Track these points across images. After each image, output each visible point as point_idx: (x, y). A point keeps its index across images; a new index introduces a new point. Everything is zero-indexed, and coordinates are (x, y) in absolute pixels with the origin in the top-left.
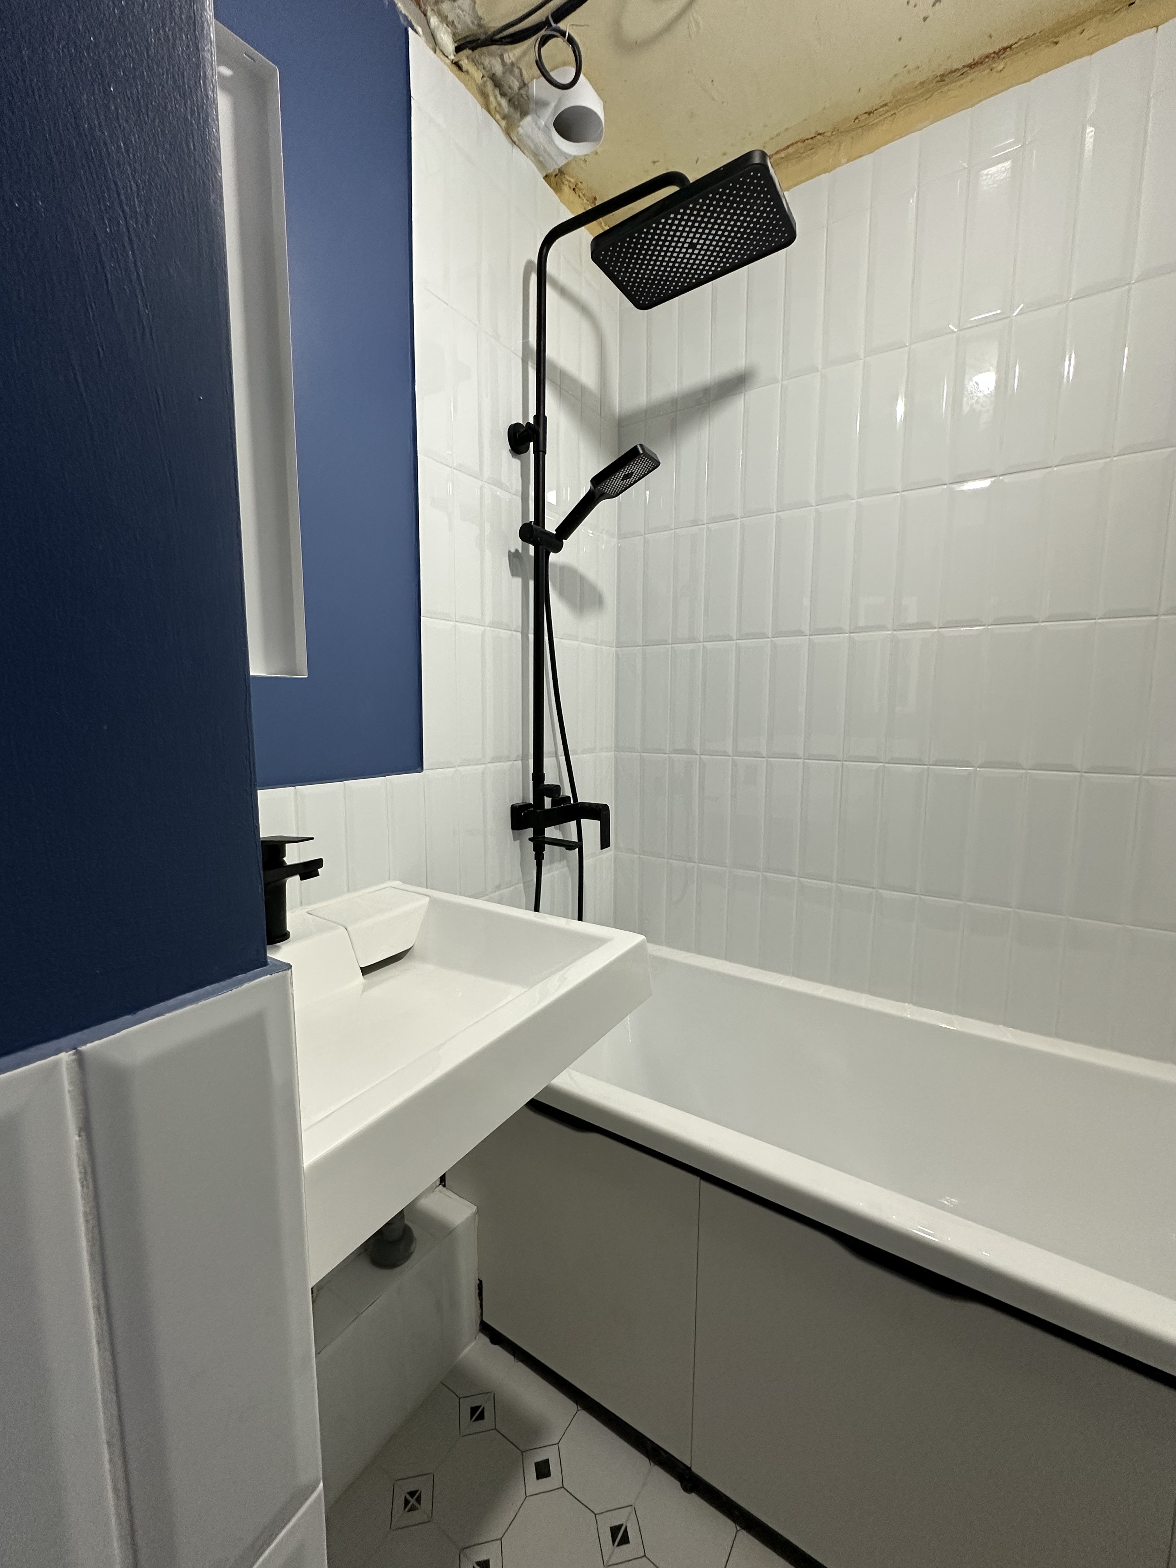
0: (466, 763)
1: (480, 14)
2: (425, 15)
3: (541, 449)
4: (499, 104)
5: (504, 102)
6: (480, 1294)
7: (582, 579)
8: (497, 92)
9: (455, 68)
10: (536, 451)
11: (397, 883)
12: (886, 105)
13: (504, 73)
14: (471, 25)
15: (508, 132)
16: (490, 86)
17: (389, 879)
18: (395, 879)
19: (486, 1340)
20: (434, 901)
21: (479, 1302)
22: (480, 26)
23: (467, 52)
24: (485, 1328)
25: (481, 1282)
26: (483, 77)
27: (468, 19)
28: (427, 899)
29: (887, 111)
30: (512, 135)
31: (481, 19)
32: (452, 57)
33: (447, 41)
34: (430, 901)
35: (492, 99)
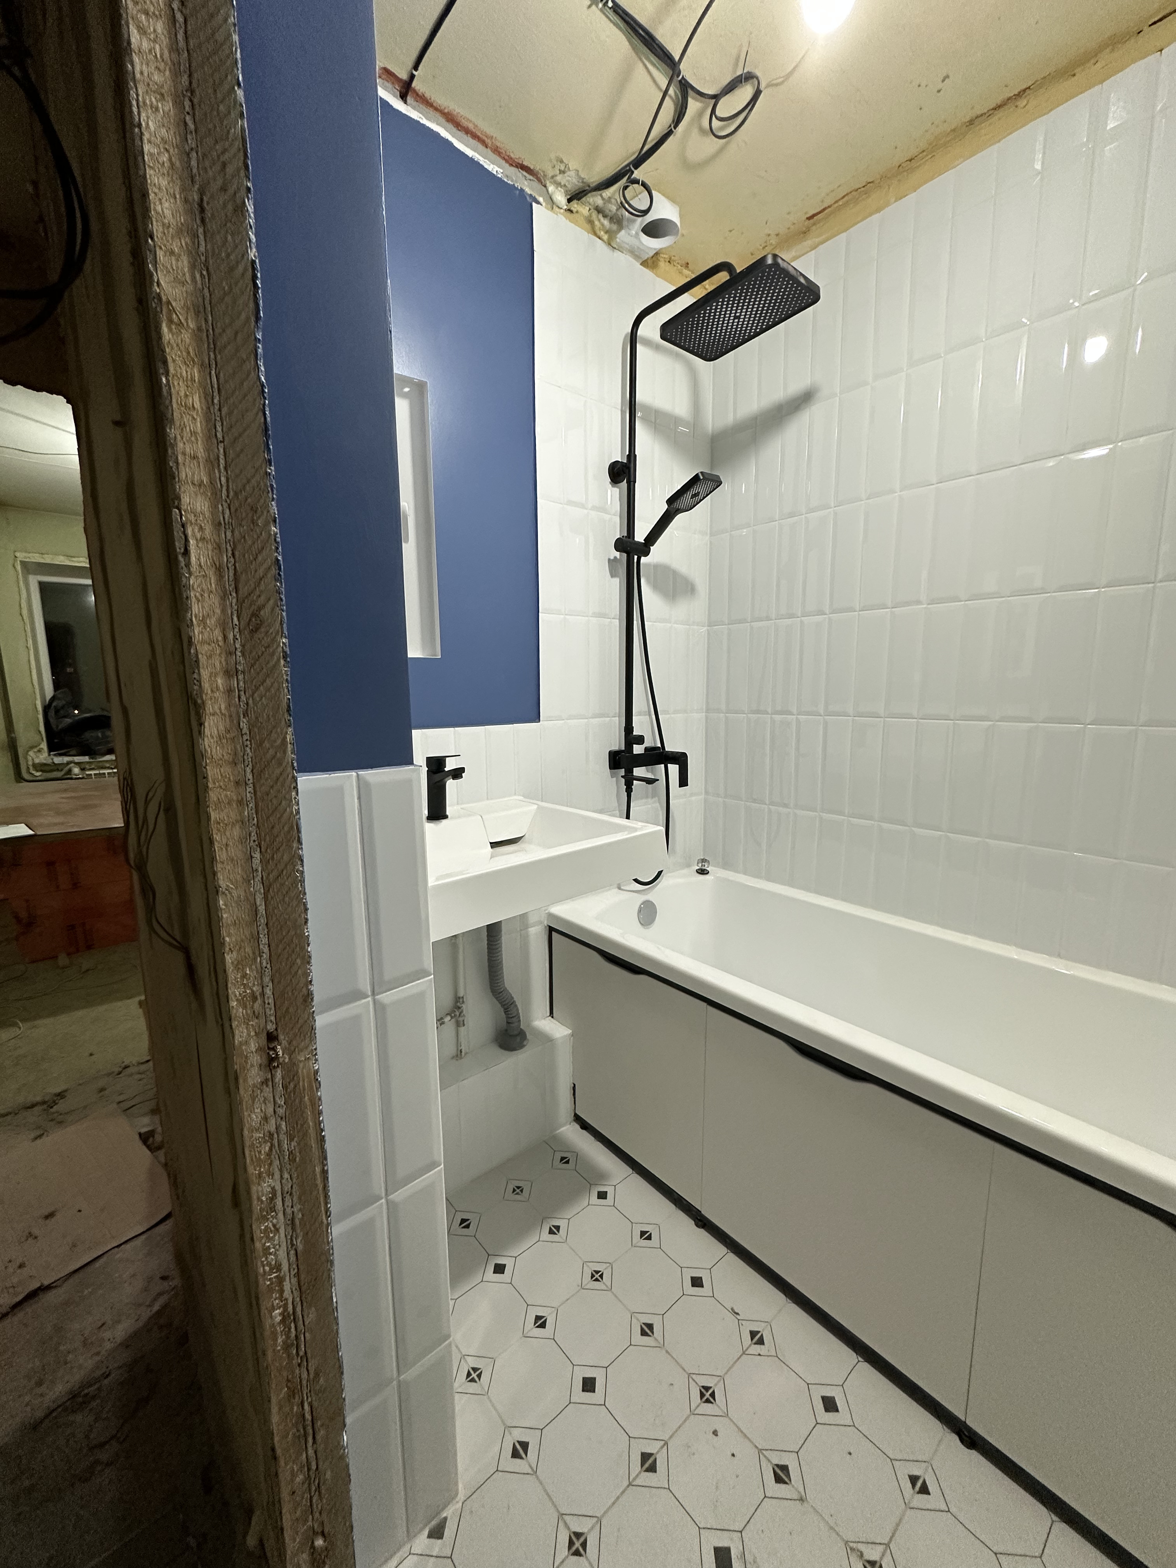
0: (570, 717)
1: (582, 176)
2: (545, 186)
3: (632, 479)
4: (603, 225)
5: (606, 222)
6: (574, 1094)
7: (675, 573)
8: (600, 216)
9: (568, 214)
10: (629, 483)
11: (521, 798)
12: (923, 151)
13: (605, 204)
14: (577, 183)
15: (609, 244)
16: (594, 214)
17: (515, 794)
18: (519, 795)
19: (577, 1127)
20: (539, 807)
21: (573, 1099)
22: (583, 182)
23: (575, 201)
24: (578, 1119)
25: (574, 1085)
26: (590, 210)
27: (575, 181)
28: (536, 806)
29: (927, 155)
30: (612, 244)
31: (583, 179)
32: (565, 207)
33: (560, 198)
34: (538, 808)
35: (597, 223)
